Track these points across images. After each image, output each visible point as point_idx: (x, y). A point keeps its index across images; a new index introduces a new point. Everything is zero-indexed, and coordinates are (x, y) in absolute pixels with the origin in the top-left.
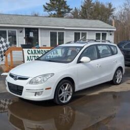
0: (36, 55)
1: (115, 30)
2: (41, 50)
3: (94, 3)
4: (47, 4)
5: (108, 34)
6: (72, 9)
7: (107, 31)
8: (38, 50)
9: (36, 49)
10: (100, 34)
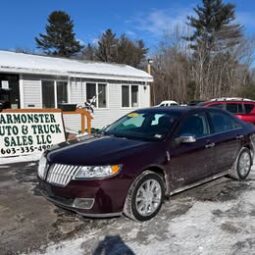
0: (12, 125)
1: (152, 80)
2: (21, 114)
3: (117, 40)
4: (41, 35)
5: (141, 87)
6: (83, 47)
7: (140, 83)
8: (16, 114)
9: (12, 114)
10: (127, 87)
